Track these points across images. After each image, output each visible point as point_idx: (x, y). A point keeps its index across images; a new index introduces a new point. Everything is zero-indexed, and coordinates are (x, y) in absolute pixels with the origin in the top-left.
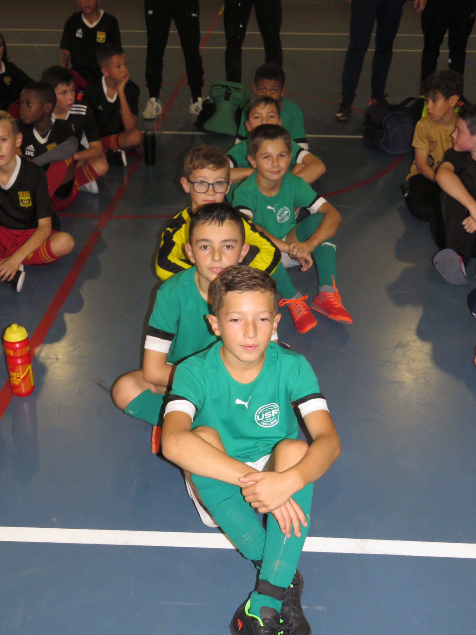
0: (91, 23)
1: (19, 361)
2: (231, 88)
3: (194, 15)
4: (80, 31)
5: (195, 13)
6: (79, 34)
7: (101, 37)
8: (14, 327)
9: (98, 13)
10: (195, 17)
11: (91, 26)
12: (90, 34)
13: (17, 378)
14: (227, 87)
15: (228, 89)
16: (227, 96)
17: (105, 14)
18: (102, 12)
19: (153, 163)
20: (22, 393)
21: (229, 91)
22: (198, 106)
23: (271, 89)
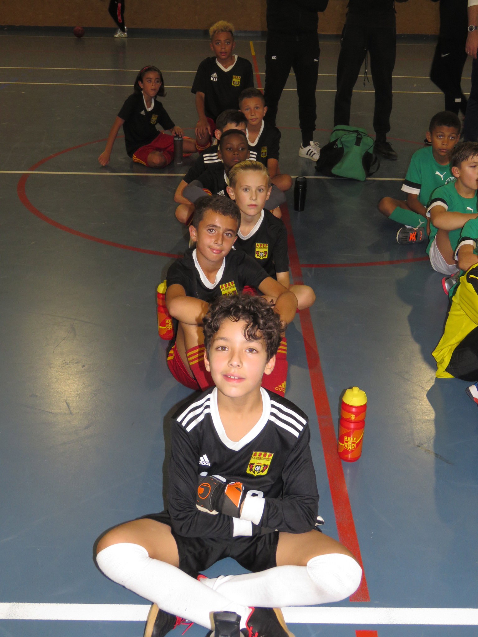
0: (226, 67)
1: (352, 426)
2: (361, 134)
3: (315, 60)
4: (215, 75)
5: (317, 59)
6: (214, 77)
7: (236, 80)
8: (356, 390)
9: (232, 58)
10: (316, 62)
11: (226, 70)
12: (225, 77)
13: (353, 443)
14: (357, 131)
15: (359, 134)
16: (358, 142)
17: (239, 58)
18: (236, 57)
19: (302, 209)
20: (348, 458)
21: (360, 136)
22: (310, 150)
23: (449, 136)
